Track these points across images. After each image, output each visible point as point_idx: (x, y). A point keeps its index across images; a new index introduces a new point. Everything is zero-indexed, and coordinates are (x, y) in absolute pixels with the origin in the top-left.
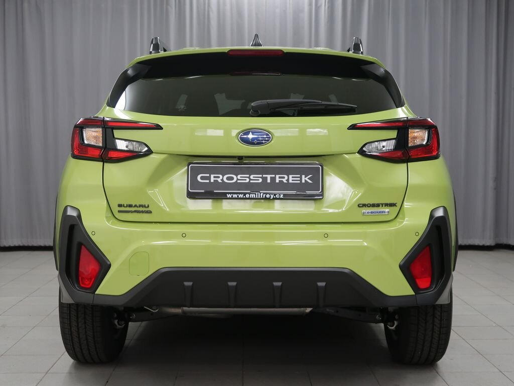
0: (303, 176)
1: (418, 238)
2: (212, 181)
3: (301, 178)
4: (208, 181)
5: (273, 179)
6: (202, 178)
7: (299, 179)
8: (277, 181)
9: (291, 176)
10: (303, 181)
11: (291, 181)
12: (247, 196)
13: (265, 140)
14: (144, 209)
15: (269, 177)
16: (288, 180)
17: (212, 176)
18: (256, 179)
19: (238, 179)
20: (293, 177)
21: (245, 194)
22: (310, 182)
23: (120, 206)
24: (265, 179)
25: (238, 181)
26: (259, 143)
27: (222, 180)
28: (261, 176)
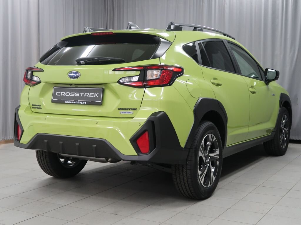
0: (95, 94)
1: (140, 126)
2: (61, 95)
3: (94, 94)
4: (60, 95)
5: (83, 95)
6: (58, 94)
7: (93, 95)
8: (85, 96)
9: (90, 94)
10: (95, 96)
11: (90, 96)
12: (73, 102)
13: (77, 76)
14: (39, 107)
15: (82, 93)
16: (89, 96)
17: (62, 93)
18: (77, 94)
19: (71, 95)
20: (91, 94)
21: (72, 101)
22: (97, 96)
23: (33, 105)
24: (80, 95)
25: (71, 96)
26: (75, 78)
27: (65, 95)
28: (79, 93)
